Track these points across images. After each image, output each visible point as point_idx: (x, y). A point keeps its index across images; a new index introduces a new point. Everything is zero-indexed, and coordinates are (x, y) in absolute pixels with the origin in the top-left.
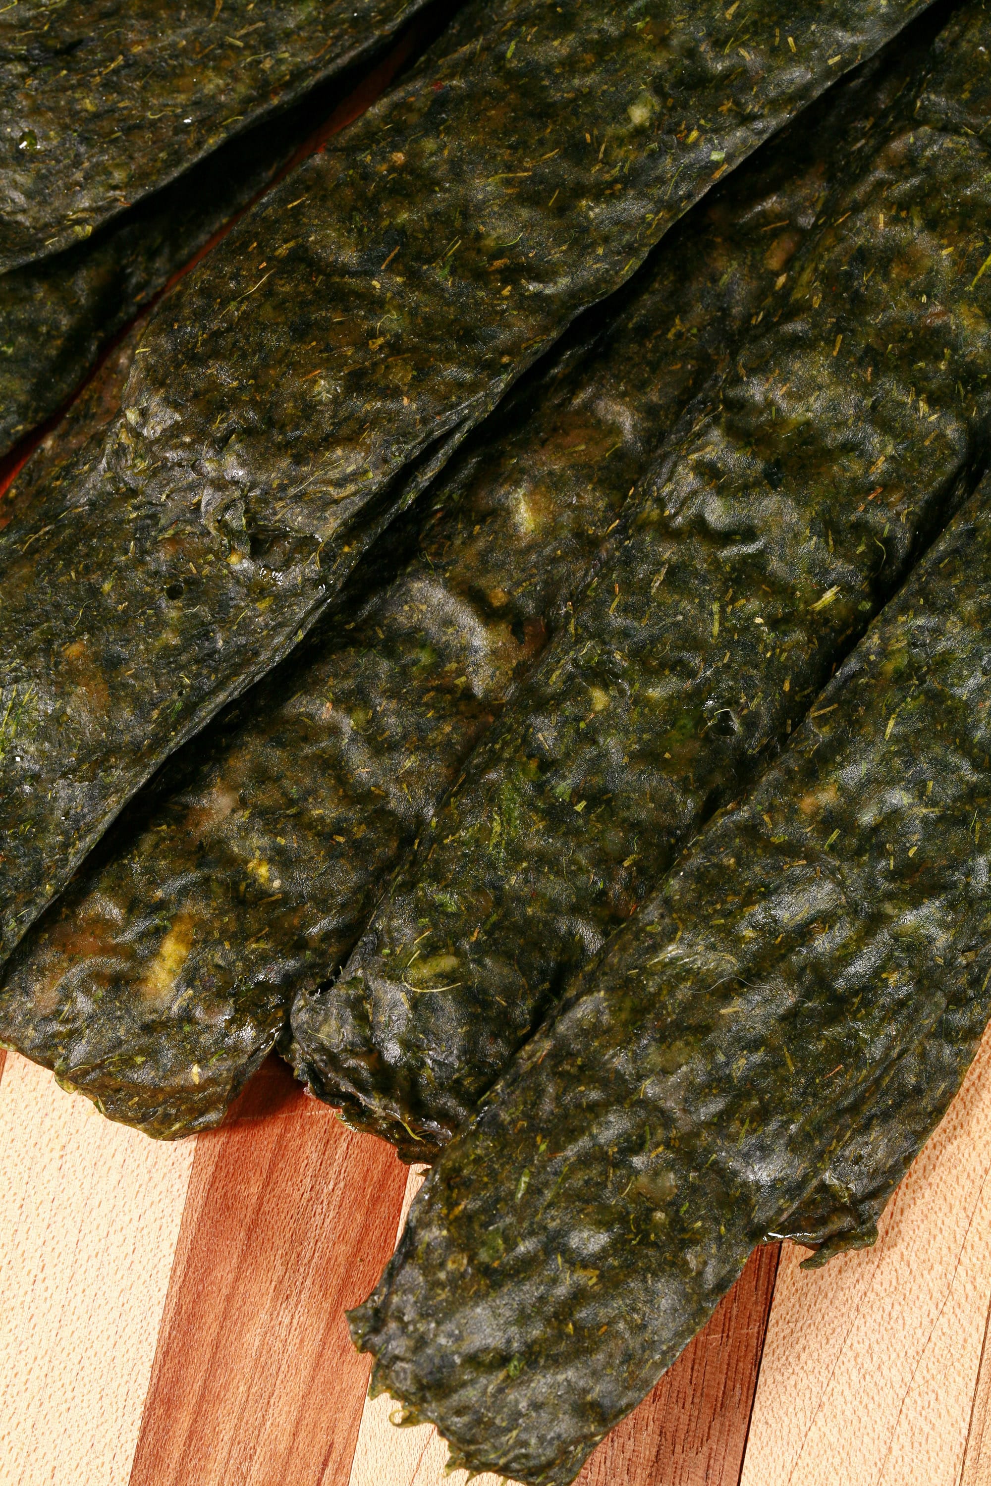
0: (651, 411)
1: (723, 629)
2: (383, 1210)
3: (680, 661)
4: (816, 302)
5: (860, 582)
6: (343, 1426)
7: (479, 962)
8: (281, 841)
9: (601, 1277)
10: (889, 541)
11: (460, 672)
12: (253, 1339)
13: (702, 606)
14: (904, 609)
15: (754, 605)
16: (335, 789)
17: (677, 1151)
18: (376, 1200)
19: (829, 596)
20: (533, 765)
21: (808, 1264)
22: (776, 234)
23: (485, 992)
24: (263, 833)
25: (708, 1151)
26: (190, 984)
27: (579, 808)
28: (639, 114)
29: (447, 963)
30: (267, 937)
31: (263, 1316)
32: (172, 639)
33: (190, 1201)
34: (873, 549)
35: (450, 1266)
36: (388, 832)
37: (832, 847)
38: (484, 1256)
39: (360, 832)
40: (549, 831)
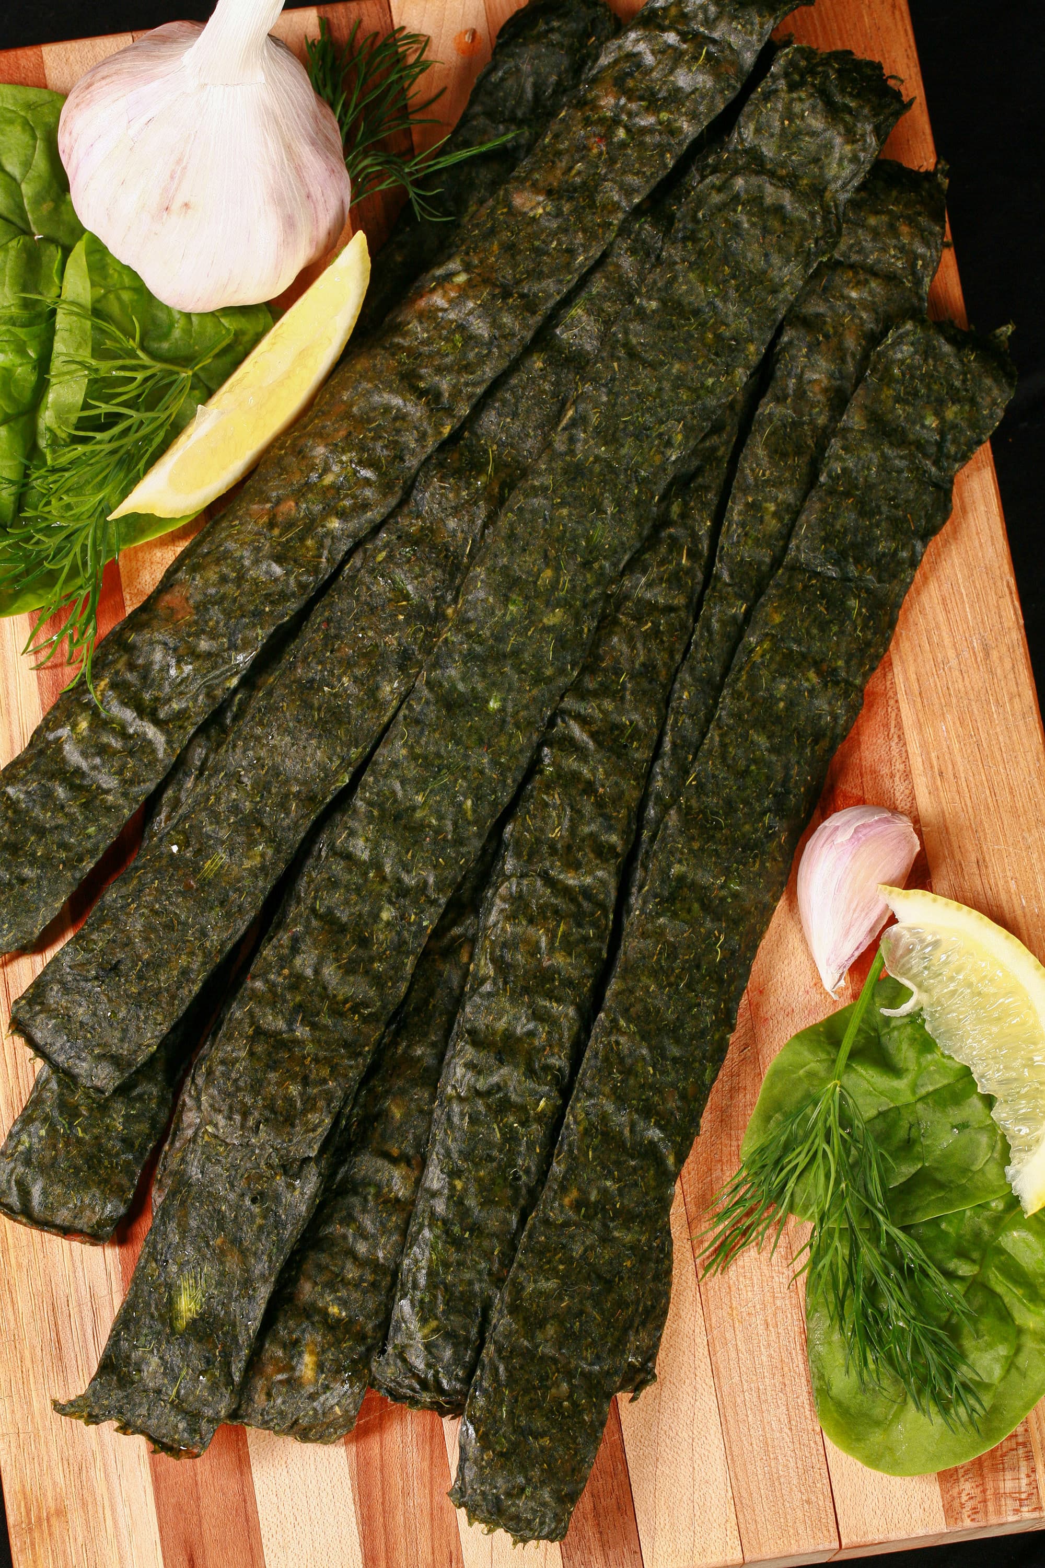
0: (433, 1045)
1: (502, 1134)
2: (437, 1440)
3: (488, 1154)
4: (492, 973)
5: (554, 1094)
6: (453, 1542)
7: (447, 1319)
8: (339, 1294)
9: (551, 1439)
10: (559, 1070)
11: (391, 1191)
12: (400, 1519)
13: (489, 1127)
14: (578, 1100)
15: (512, 1119)
16: (354, 1262)
17: (563, 1372)
18: (432, 1437)
19: (542, 1103)
20: (440, 1223)
21: (633, 1400)
22: (461, 946)
23: (455, 1331)
24: (330, 1293)
25: (577, 1368)
26: (323, 1372)
27: (467, 1235)
28: (385, 916)
29: (434, 1324)
30: (349, 1339)
32: (259, 1221)
33: (350, 1466)
34: (555, 1077)
35: (485, 1457)
36: (385, 1273)
37: (584, 1216)
38: (498, 1448)
39: (370, 1278)
40: (458, 1250)
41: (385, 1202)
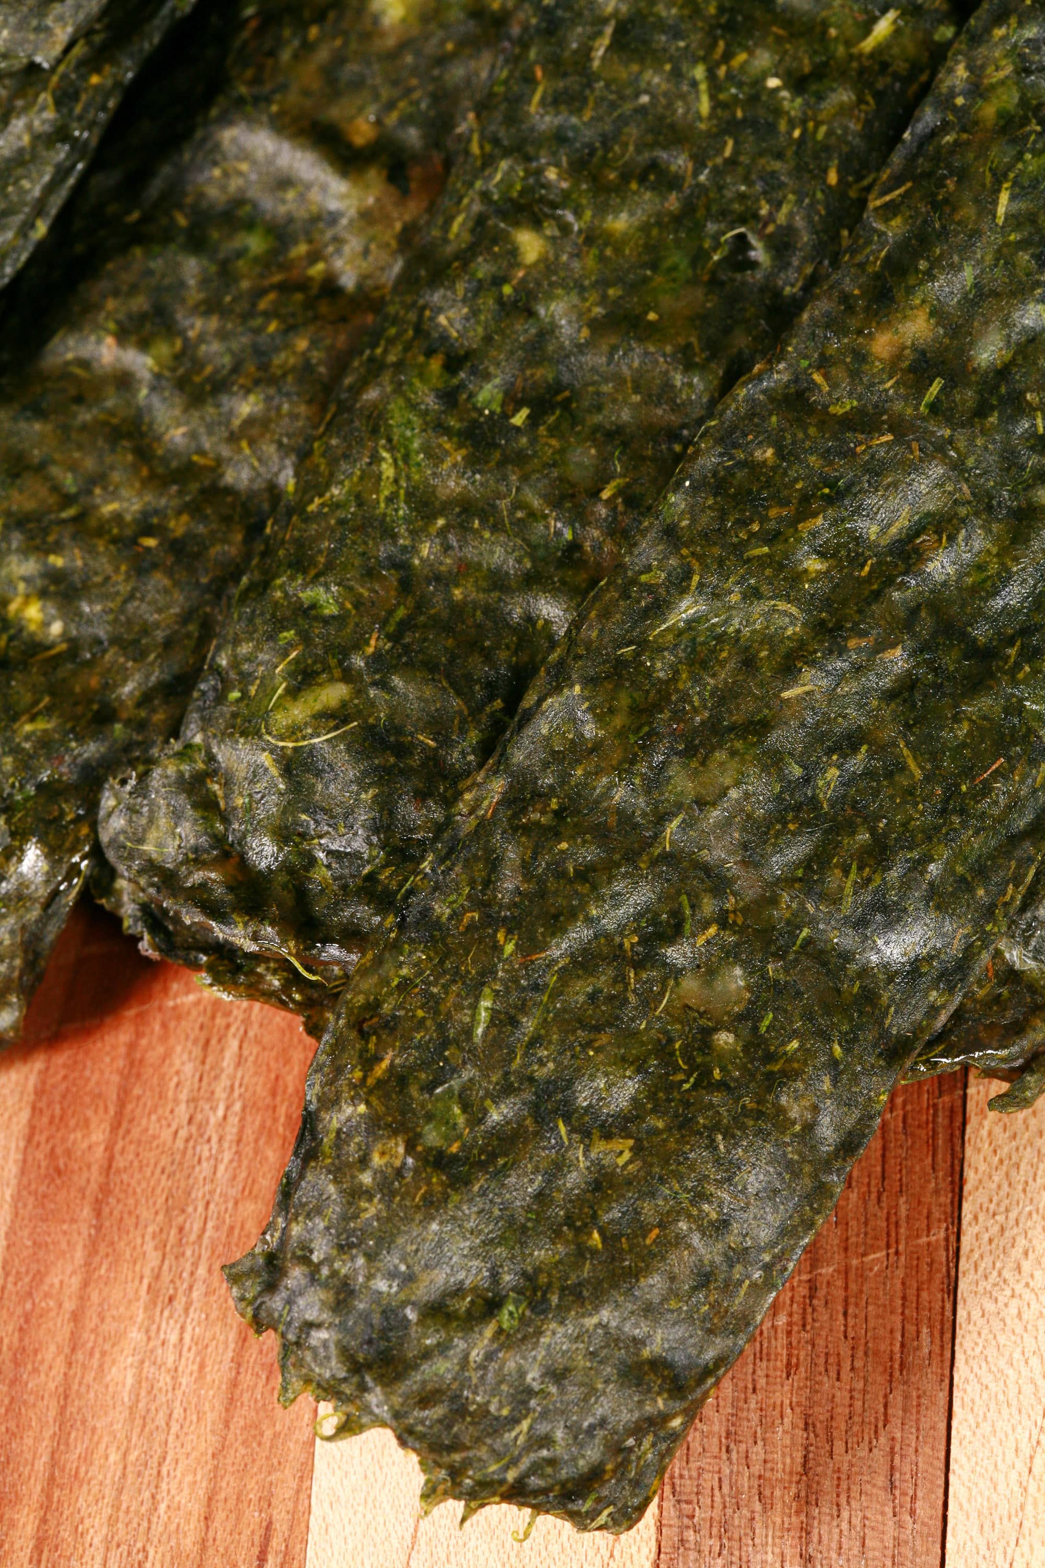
1: (717, 104)
3: (654, 165)
6: (285, 1492)
7: (383, 685)
8: (57, 561)
9: (637, 1150)
11: (315, 257)
13: (677, 74)
14: (1000, 18)
15: (763, 59)
16: (135, 468)
17: (741, 931)
19: (883, 27)
20: (436, 365)
21: (1001, 1103)
23: (399, 730)
24: (25, 552)
25: (794, 925)
27: (519, 419)
29: (334, 695)
30: (48, 711)
31: (135, 1335)
35: (377, 1160)
36: (227, 520)
37: (934, 408)
38: (432, 1137)
39: (179, 526)
40: (473, 463)
41: (284, 288)
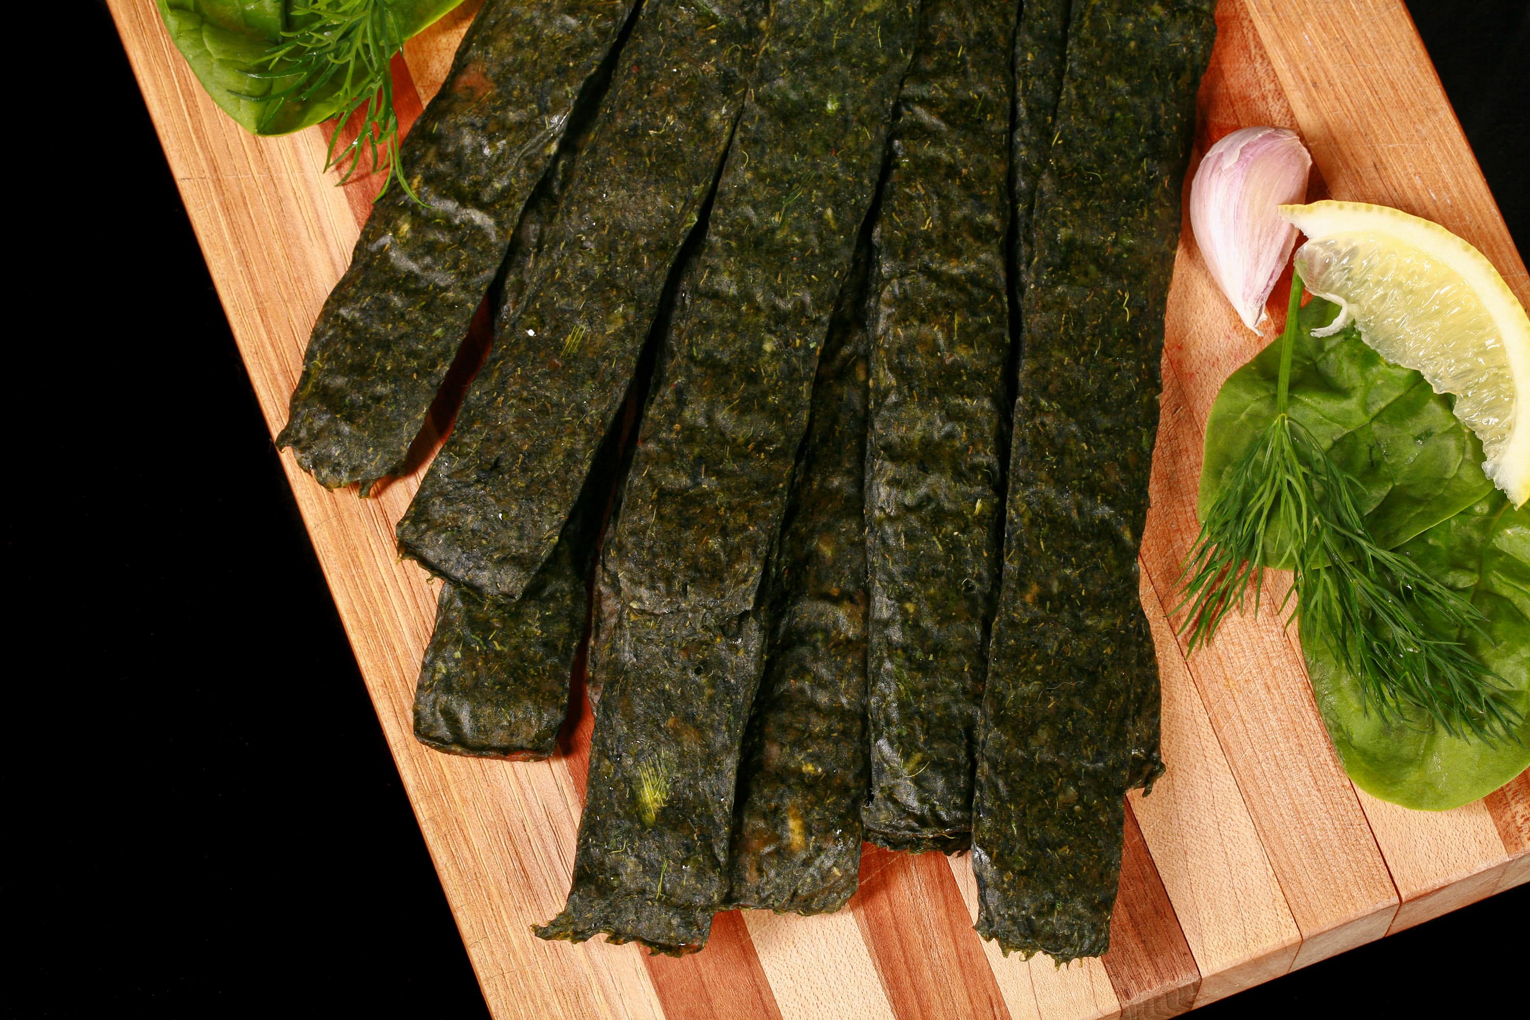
0: (849, 472)
1: (944, 546)
2: (947, 884)
3: (934, 570)
4: (894, 382)
5: (990, 492)
6: (990, 985)
7: (931, 748)
8: (810, 751)
9: (1070, 848)
10: (989, 467)
11: (839, 633)
12: (928, 974)
13: (928, 542)
14: (1015, 491)
15: (950, 528)
16: (818, 715)
17: (1067, 776)
18: (942, 883)
19: (978, 505)
20: (899, 652)
21: (1146, 793)
22: (854, 364)
23: (941, 759)
24: (800, 752)
25: (1080, 769)
26: (811, 834)
27: (931, 658)
28: (768, 347)
29: (918, 757)
30: (831, 794)
31: (925, 961)
32: (708, 691)
33: (862, 932)
34: (985, 475)
35: (1006, 879)
36: (853, 719)
37: (1050, 610)
38: (1017, 867)
39: (840, 726)
40: (925, 676)
41: (835, 646)
